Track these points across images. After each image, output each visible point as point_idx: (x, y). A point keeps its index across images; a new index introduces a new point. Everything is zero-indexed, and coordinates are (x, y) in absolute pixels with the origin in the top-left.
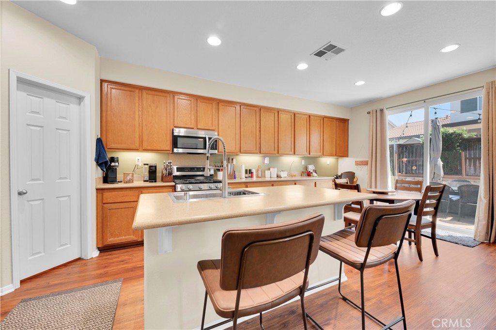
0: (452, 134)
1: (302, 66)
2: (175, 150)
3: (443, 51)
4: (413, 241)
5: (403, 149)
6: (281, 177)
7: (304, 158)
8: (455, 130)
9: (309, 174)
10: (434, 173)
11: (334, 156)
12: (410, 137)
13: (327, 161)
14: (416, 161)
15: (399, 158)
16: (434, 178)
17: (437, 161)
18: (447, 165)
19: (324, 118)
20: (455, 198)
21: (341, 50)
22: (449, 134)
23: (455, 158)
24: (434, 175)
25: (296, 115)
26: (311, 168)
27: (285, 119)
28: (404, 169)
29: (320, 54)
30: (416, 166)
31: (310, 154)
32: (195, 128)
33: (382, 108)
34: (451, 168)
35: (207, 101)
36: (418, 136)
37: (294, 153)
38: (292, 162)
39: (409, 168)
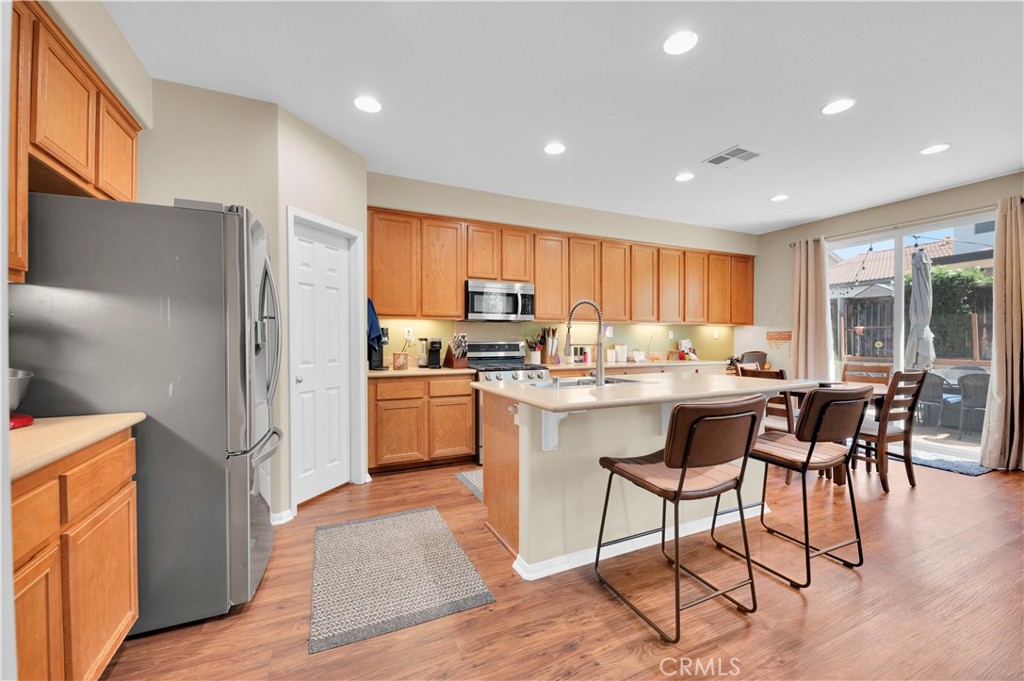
0: (953, 279)
1: (685, 177)
2: (471, 316)
3: (924, 152)
4: (873, 461)
5: (855, 308)
6: (634, 361)
7: (673, 327)
8: (959, 270)
9: (682, 356)
10: (917, 354)
11: (727, 323)
12: (871, 283)
13: (715, 333)
14: (882, 332)
15: (848, 325)
16: (916, 363)
17: (923, 331)
18: (944, 339)
19: (710, 254)
20: (953, 399)
21: (752, 155)
22: (947, 278)
23: (960, 326)
24: (916, 357)
25: (661, 251)
26: (685, 345)
27: (643, 259)
28: (858, 348)
29: (718, 160)
30: (881, 340)
31: (684, 320)
32: (499, 279)
33: (817, 237)
34: (951, 344)
35: (518, 234)
36: (886, 281)
37: (658, 319)
38: (651, 334)
39: (868, 345)
